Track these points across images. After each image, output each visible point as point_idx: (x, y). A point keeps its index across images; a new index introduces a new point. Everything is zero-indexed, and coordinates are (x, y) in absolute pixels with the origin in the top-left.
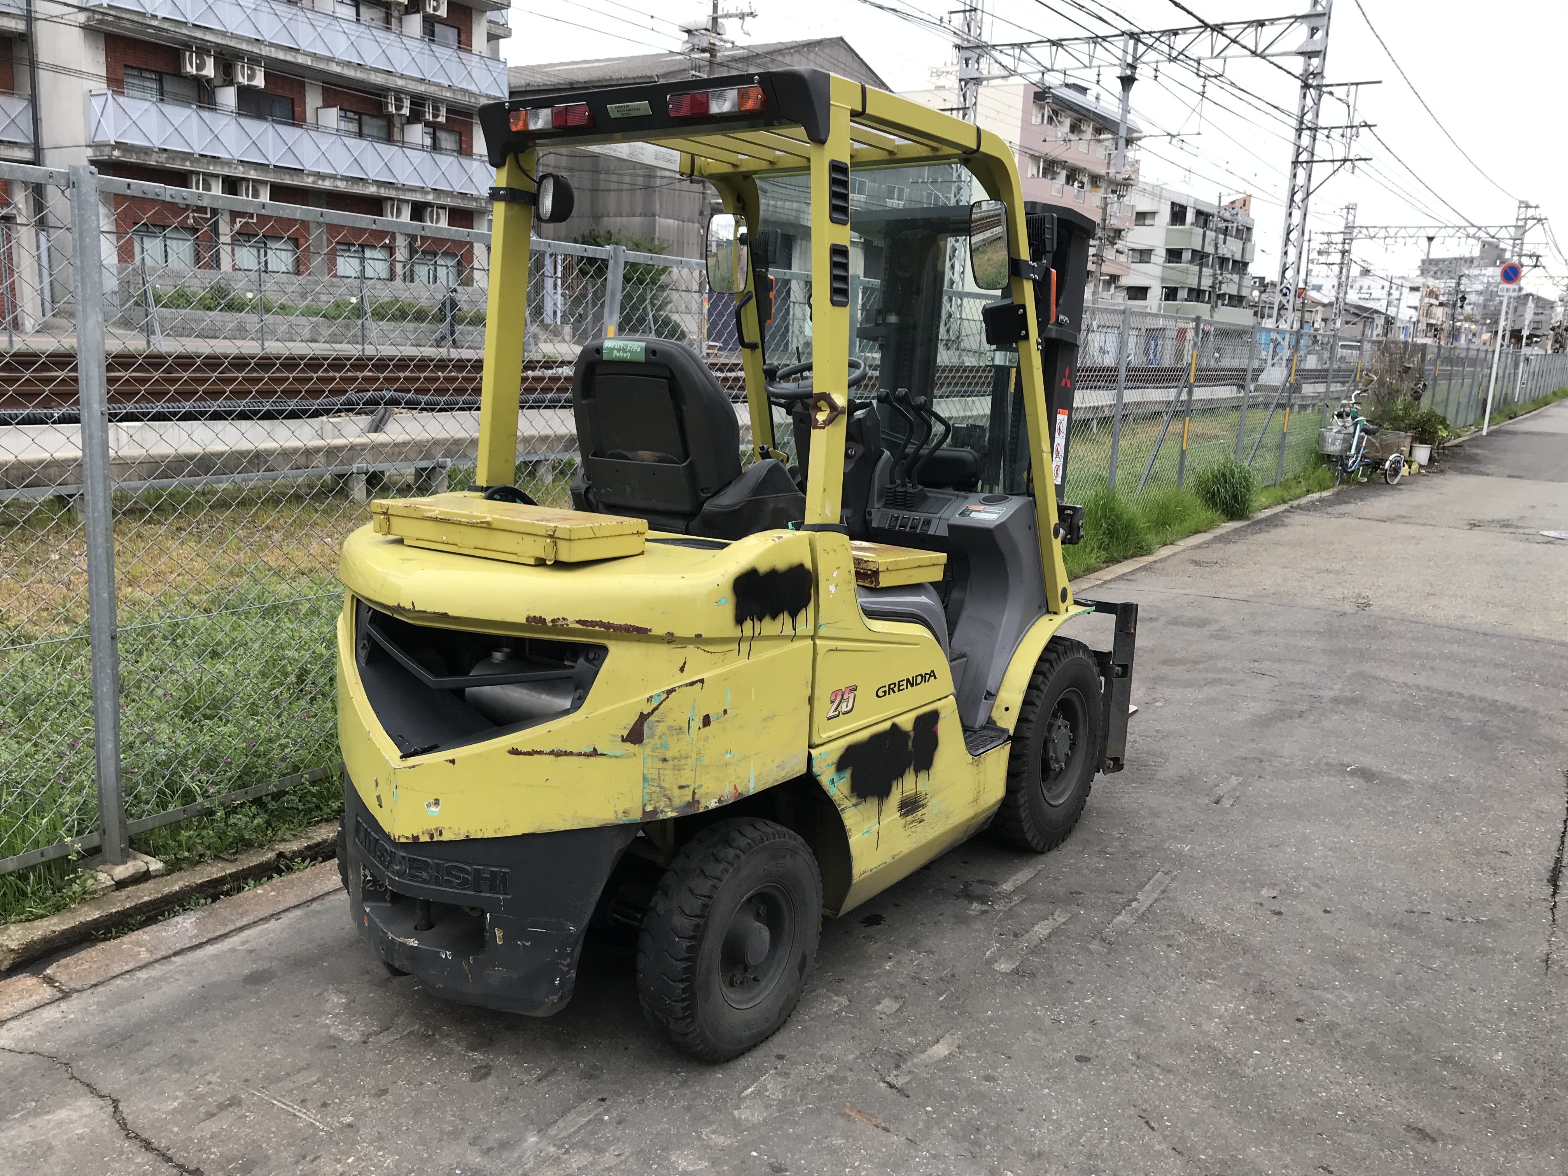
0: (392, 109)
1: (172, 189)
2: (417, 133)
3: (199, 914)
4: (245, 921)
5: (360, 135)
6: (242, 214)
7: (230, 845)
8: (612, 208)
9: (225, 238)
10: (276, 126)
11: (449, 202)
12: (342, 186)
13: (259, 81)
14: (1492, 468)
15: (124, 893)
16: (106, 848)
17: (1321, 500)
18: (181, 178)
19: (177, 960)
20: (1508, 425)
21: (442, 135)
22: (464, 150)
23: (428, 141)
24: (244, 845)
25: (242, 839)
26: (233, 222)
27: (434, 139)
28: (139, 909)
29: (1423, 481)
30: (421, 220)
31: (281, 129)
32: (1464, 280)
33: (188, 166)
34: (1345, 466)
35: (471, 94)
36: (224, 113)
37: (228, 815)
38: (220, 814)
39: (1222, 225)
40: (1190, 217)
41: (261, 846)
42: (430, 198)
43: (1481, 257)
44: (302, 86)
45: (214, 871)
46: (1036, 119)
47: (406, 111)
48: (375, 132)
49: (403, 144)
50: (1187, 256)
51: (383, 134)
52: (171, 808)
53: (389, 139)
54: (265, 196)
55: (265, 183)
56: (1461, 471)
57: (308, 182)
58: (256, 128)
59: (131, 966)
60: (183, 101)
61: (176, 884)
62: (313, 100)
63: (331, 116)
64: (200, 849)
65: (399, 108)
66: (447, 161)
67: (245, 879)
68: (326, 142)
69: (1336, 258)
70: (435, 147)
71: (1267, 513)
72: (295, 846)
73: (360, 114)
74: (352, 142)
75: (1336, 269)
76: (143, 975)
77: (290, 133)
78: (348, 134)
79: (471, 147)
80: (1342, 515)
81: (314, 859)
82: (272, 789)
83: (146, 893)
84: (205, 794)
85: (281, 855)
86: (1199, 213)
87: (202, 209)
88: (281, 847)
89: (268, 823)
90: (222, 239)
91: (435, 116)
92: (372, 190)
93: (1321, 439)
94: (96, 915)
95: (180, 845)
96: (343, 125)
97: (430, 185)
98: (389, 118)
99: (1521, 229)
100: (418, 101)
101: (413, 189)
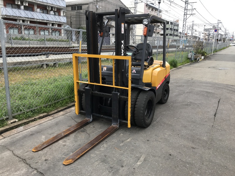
0: (48, 9)
1: (14, 22)
2: (52, 12)
3: (23, 126)
4: (30, 127)
5: (43, 13)
6: (25, 25)
7: (27, 117)
8: (82, 23)
9: (23, 29)
10: (30, 12)
11: (57, 23)
12: (41, 21)
13: (27, 5)
14: (213, 59)
15: (12, 124)
16: (9, 118)
17: (188, 65)
18: (15, 20)
19: (21, 133)
20: (216, 53)
21: (56, 13)
22: (59, 15)
23: (54, 14)
24: (30, 117)
25: (29, 116)
26: (24, 27)
27: (55, 13)
28: (15, 126)
29: (203, 61)
30: (53, 26)
31: (31, 12)
32: (210, 32)
33: (17, 18)
34: (191, 60)
35: (60, 6)
36: (22, 10)
37: (27, 113)
38: (26, 113)
39: (174, 24)
40: (170, 23)
41: (32, 117)
42: (54, 22)
43: (213, 28)
44: (34, 5)
45: (26, 121)
46: (146, 9)
47: (50, 9)
48: (45, 12)
49: (50, 14)
50: (169, 29)
51: (47, 13)
52: (19, 112)
53: (48, 13)
54: (29, 23)
55: (29, 20)
56: (208, 60)
57: (35, 20)
58: (27, 12)
59: (14, 134)
60: (15, 8)
61: (20, 123)
62: (35, 8)
63: (38, 10)
64: (23, 118)
65: (49, 8)
66: (57, 17)
67: (30, 122)
68: (38, 14)
69: (191, 29)
70: (55, 14)
71: (180, 67)
72: (37, 117)
73: (43, 10)
74: (42, 14)
75: (191, 30)
76: (16, 135)
77: (32, 13)
78: (41, 13)
79: (60, 14)
80: (190, 67)
81: (40, 119)
82: (33, 109)
83: (16, 124)
84: (23, 110)
85: (35, 118)
86: (171, 22)
87: (19, 25)
88: (35, 117)
89: (33, 114)
90: (22, 29)
91: (55, 10)
92: (45, 21)
93: (188, 55)
94: (8, 127)
95: (20, 117)
96: (40, 11)
97: (54, 20)
98: (48, 10)
99: (218, 24)
100: (52, 7)
101: (52, 21)
